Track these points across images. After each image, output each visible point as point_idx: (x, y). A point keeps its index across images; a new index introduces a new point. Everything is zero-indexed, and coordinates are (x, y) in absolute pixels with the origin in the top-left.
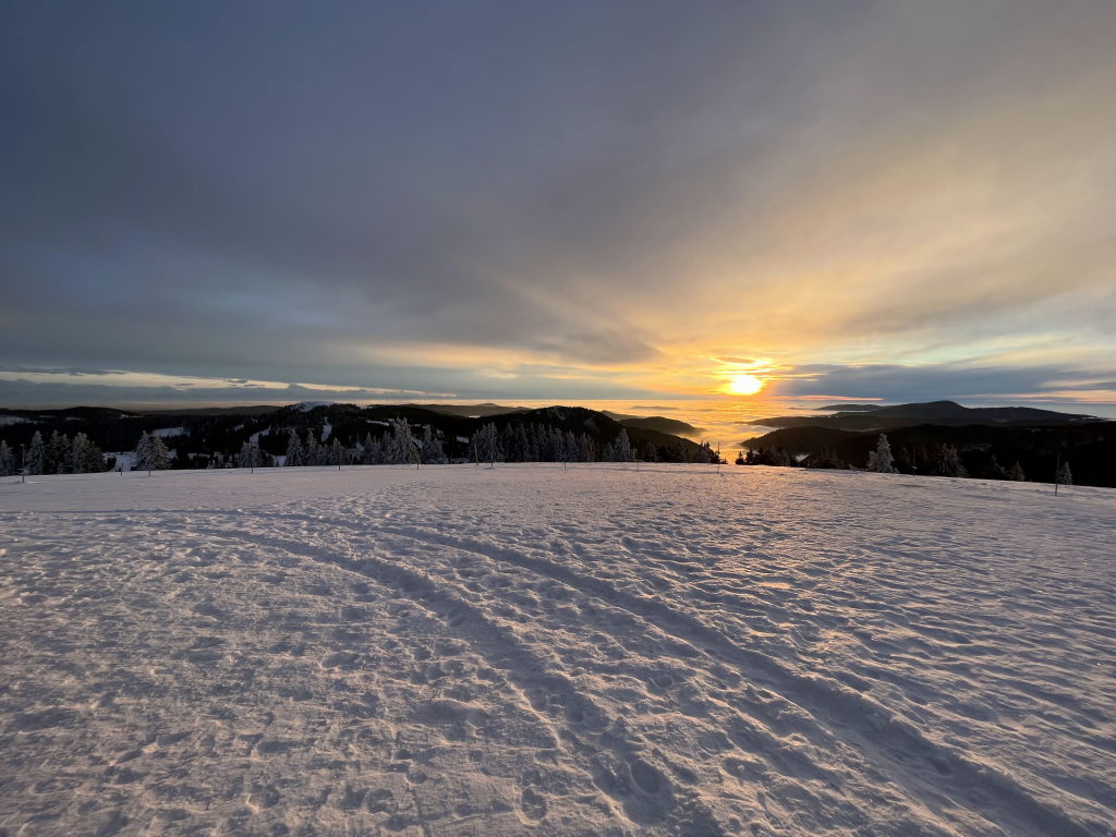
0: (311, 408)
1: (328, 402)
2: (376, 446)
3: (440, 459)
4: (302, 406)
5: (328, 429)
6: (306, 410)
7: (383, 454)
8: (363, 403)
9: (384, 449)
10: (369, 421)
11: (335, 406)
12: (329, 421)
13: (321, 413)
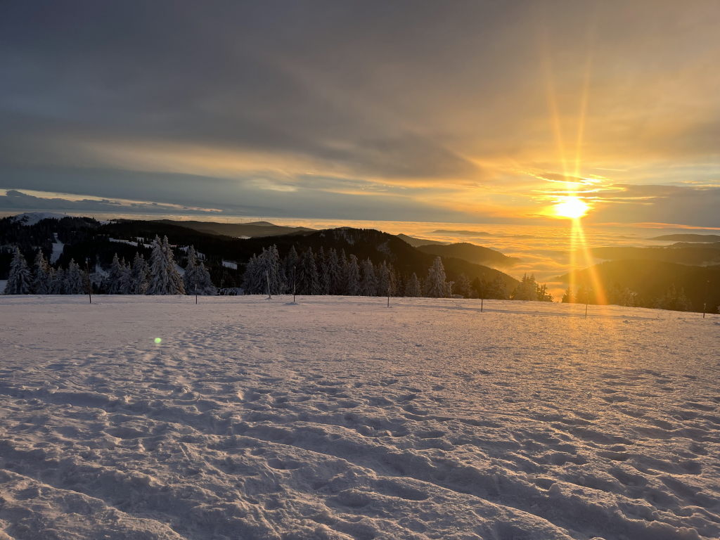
0: (36, 221)
1: (59, 214)
2: (125, 271)
3: (208, 289)
4: (25, 218)
5: (58, 248)
6: (31, 223)
7: (135, 281)
8: (104, 217)
9: (135, 275)
10: (111, 240)
11: (67, 219)
12: (59, 238)
13: (49, 228)
